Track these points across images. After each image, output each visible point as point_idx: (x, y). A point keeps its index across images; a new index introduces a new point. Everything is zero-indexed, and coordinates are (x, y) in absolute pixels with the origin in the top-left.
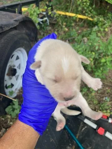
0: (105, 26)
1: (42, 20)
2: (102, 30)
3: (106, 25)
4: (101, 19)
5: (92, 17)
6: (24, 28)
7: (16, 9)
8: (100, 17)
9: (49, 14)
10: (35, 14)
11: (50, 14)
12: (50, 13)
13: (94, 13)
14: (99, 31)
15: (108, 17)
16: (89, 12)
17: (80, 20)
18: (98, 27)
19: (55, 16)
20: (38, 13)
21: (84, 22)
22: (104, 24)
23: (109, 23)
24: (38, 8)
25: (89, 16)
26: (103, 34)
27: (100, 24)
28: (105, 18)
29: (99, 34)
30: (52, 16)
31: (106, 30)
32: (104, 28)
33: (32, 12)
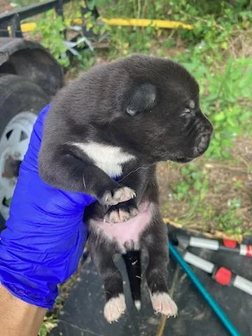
0: (220, 38)
1: (74, 44)
2: (214, 47)
3: (223, 35)
4: (209, 24)
5: (189, 22)
6: (33, 68)
7: (7, 28)
8: (209, 19)
9: (88, 29)
10: (55, 32)
11: (91, 29)
12: (89, 26)
13: (194, 11)
14: (209, 51)
15: (225, 16)
16: (182, 12)
17: (166, 33)
18: (206, 42)
19: (102, 31)
20: (62, 29)
21: (176, 35)
22: (219, 34)
23: (228, 30)
24: (60, 18)
25: (183, 19)
26: (219, 57)
27: (209, 35)
28: (219, 19)
29: (210, 59)
30: (95, 31)
31: (225, 45)
32: (220, 43)
33: (47, 30)
